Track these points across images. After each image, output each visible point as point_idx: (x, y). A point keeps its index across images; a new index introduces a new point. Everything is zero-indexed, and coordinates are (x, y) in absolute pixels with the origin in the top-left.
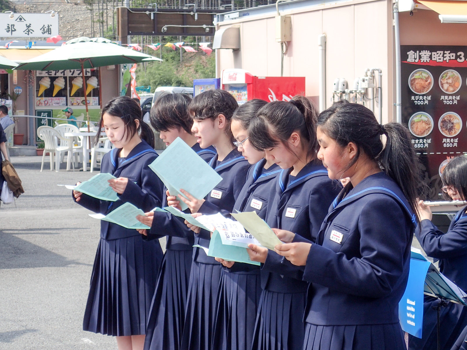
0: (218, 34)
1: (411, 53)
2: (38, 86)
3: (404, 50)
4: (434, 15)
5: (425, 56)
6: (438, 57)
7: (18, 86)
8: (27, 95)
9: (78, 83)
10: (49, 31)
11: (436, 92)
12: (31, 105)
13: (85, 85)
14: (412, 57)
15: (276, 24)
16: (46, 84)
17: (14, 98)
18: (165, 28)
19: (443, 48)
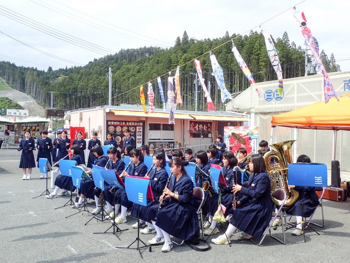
0: (65, 116)
1: (109, 122)
2: (22, 129)
3: (107, 121)
4: (113, 113)
5: (113, 123)
6: (115, 123)
7: (17, 128)
8: (19, 131)
9: (34, 128)
10: (26, 114)
11: (115, 131)
12: (20, 133)
13: (35, 128)
14: (109, 123)
15: (79, 114)
16: (24, 128)
17: (16, 131)
18: (58, 115)
19: (117, 121)
